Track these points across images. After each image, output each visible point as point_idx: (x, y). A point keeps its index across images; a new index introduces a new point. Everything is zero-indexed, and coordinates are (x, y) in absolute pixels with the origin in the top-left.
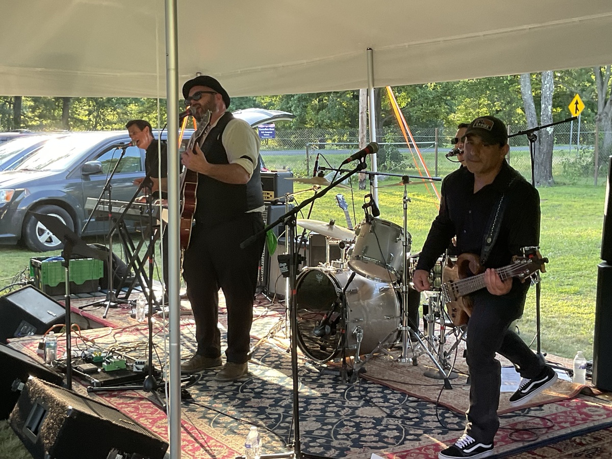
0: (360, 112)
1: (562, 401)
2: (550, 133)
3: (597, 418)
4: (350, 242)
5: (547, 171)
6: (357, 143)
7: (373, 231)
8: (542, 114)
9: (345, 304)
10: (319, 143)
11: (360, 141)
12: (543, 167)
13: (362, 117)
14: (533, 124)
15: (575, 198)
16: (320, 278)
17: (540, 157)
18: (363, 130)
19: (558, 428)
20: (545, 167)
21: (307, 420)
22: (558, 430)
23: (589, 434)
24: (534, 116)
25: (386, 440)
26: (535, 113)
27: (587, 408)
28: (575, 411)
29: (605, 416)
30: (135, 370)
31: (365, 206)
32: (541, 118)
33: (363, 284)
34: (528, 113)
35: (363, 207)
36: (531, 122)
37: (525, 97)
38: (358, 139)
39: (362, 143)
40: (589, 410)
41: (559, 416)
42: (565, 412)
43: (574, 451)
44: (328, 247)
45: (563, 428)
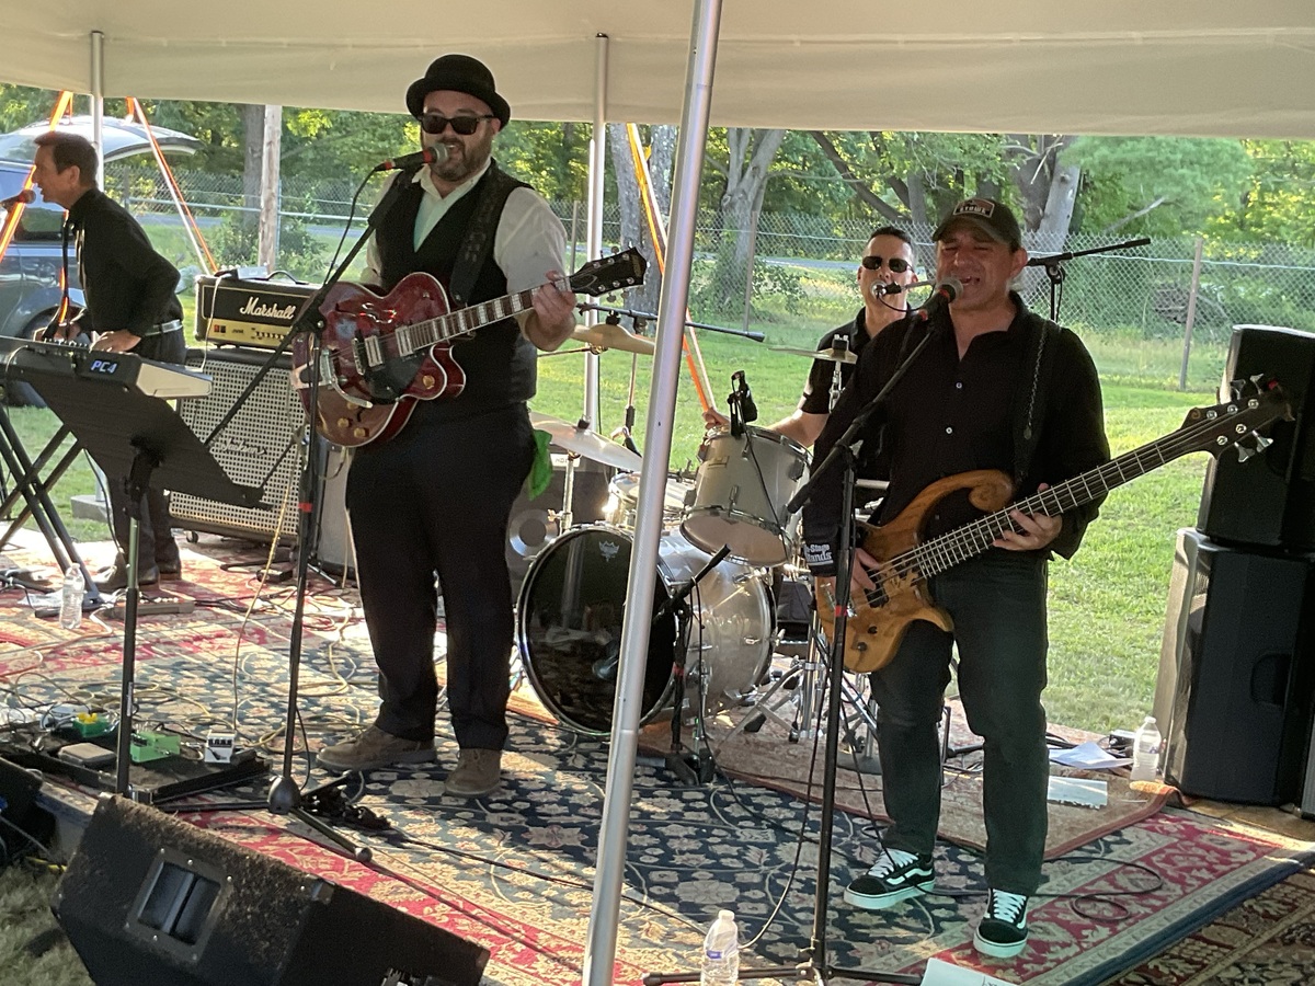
0: (266, 140)
1: (1143, 821)
3: (1243, 858)
11: (262, 204)
13: (270, 153)
18: (270, 181)
19: (1195, 882)
21: (697, 879)
22: (1200, 887)
23: (1264, 894)
25: (898, 920)
27: (1206, 837)
28: (1187, 843)
29: (1254, 855)
30: (210, 759)
31: (732, 400)
39: (268, 211)
40: (1211, 840)
41: (1174, 855)
42: (1173, 846)
43: (1275, 932)
45: (1205, 882)
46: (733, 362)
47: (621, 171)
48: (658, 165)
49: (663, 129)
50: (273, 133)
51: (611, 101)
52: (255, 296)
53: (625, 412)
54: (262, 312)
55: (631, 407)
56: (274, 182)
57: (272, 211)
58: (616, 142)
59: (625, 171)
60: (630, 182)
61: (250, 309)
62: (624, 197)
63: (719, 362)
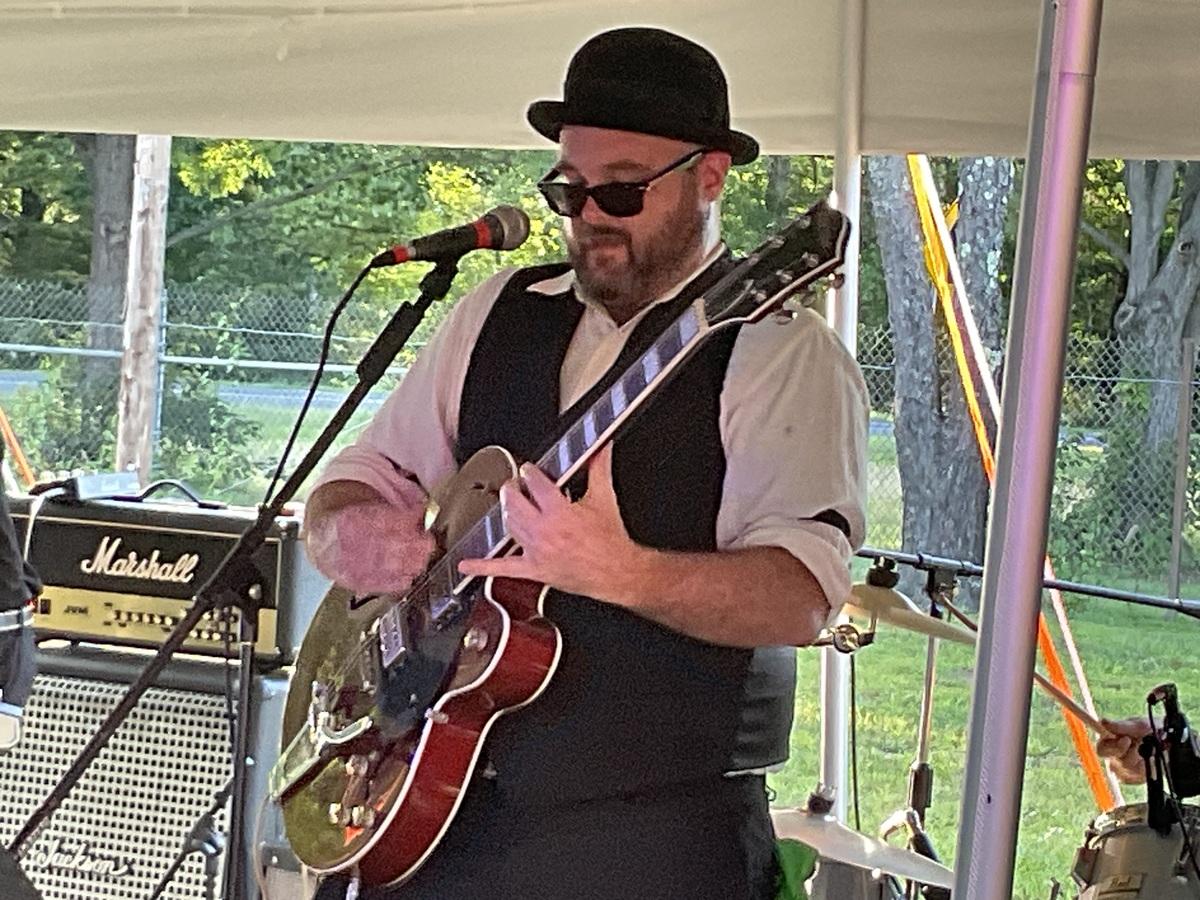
0: (138, 206)
6: (111, 354)
11: (127, 342)
13: (145, 234)
24: (920, 291)
39: (138, 354)
46: (1146, 668)
47: (893, 256)
48: (973, 243)
49: (983, 167)
50: (152, 193)
51: (872, 108)
52: (113, 534)
53: (910, 779)
54: (127, 568)
55: (923, 767)
56: (152, 295)
57: (146, 356)
58: (882, 196)
60: (912, 280)
61: (102, 561)
62: (902, 310)
63: (1117, 669)
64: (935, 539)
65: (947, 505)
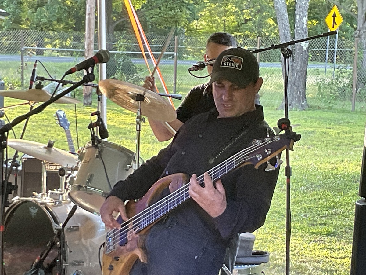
0: (87, 12)
2: (305, 48)
4: (72, 168)
5: (300, 92)
6: (82, 50)
7: (100, 156)
8: (296, 26)
9: (64, 244)
10: (36, 48)
11: (86, 47)
12: (296, 88)
13: (89, 19)
14: (286, 37)
15: (330, 124)
16: (33, 211)
17: (293, 76)
18: (90, 34)
20: (298, 88)
24: (287, 28)
26: (289, 25)
31: (91, 126)
32: (295, 30)
33: (87, 219)
34: (281, 25)
35: (89, 127)
36: (284, 34)
37: (278, 6)
38: (84, 45)
39: (89, 50)
44: (45, 174)
50: (91, 8)
56: (92, 35)
59: (283, 20)
60: (285, 25)
64: (292, 91)
65: (295, 83)
